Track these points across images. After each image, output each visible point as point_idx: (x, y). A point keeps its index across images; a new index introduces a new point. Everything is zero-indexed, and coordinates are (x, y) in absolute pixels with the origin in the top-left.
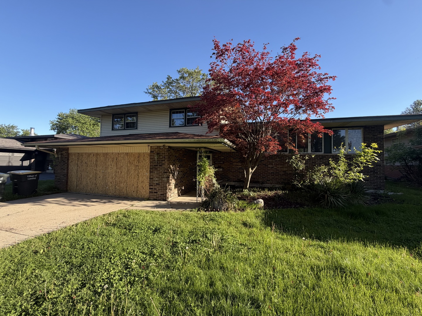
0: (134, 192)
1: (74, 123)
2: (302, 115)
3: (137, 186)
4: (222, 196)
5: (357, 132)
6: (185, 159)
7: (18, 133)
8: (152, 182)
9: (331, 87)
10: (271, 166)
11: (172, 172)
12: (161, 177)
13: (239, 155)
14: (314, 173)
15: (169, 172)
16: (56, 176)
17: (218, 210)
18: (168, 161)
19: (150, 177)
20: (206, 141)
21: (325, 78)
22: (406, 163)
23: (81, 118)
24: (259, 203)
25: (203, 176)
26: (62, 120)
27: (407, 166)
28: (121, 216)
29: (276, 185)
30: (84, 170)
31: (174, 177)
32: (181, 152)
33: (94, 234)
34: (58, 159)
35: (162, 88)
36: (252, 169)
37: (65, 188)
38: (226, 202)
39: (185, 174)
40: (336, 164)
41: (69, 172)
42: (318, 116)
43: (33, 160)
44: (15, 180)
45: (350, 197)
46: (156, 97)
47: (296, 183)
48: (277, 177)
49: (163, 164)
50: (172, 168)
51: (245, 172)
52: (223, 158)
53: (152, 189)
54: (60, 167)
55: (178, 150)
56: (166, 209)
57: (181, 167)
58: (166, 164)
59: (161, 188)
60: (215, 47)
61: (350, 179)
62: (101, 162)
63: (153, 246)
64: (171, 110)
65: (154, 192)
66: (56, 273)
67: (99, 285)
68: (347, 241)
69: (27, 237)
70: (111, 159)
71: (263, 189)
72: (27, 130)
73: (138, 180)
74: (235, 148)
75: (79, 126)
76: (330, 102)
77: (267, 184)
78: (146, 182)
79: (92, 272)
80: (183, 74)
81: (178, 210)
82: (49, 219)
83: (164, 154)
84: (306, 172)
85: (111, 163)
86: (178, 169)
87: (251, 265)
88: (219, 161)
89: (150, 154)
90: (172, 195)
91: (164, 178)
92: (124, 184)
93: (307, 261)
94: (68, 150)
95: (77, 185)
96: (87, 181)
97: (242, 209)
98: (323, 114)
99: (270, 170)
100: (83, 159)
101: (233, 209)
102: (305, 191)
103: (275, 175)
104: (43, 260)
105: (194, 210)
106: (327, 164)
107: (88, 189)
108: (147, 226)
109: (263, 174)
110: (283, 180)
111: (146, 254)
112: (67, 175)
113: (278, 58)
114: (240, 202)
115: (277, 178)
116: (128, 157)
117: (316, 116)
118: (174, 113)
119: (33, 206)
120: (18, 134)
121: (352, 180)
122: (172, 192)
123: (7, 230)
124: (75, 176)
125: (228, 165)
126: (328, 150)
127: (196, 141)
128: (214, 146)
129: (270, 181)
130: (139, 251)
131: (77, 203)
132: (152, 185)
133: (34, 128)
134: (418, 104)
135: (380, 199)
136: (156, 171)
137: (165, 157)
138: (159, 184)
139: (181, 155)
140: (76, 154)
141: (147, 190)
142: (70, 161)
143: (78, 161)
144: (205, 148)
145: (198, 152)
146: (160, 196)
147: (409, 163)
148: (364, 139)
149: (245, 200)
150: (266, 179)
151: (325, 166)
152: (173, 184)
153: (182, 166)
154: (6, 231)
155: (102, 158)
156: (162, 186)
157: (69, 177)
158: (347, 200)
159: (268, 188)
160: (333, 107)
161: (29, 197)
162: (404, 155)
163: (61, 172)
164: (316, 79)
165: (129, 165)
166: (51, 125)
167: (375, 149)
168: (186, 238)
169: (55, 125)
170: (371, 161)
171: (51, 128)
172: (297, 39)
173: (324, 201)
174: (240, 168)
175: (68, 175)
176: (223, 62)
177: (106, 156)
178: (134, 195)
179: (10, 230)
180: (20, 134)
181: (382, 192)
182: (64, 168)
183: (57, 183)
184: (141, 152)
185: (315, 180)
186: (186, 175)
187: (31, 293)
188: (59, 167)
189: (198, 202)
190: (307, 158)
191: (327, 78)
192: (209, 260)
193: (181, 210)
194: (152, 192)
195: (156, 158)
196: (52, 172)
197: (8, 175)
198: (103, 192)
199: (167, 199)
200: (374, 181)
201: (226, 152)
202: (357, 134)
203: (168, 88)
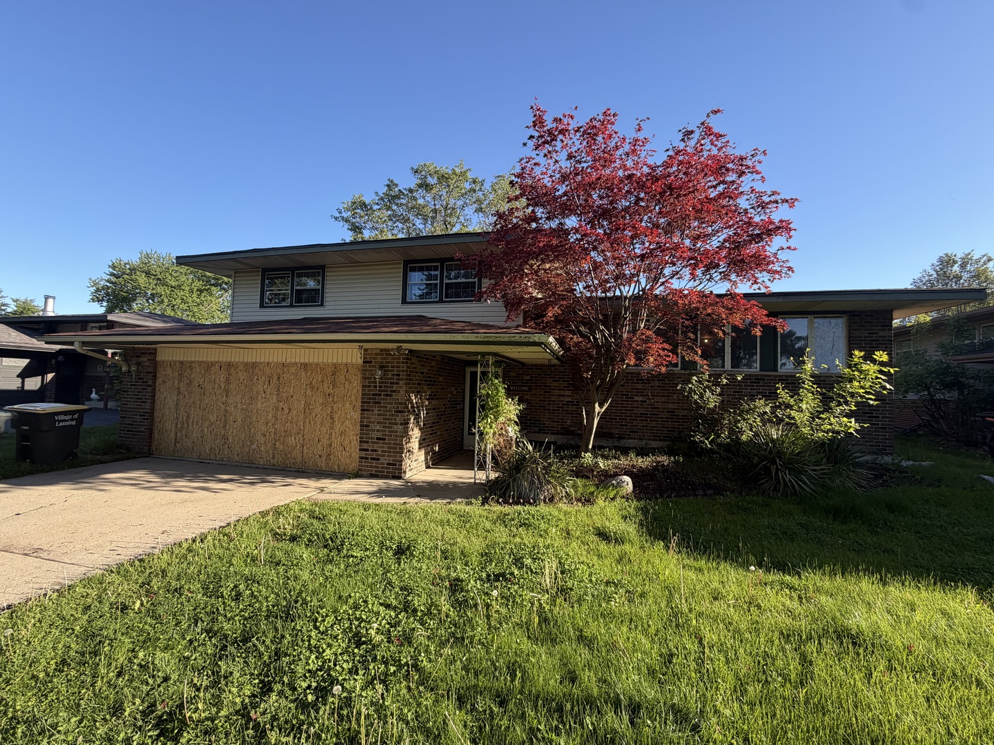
0: (320, 456)
1: (151, 287)
2: (721, 284)
3: (329, 442)
4: (539, 469)
5: (833, 325)
6: (441, 379)
7: (3, 308)
8: (367, 434)
9: (791, 223)
10: (640, 399)
11: (414, 411)
12: (389, 423)
13: (566, 372)
14: (740, 415)
15: (409, 411)
16: (122, 417)
17: (532, 501)
18: (406, 384)
19: (361, 422)
20: (506, 339)
21: (774, 202)
22: (930, 393)
23: (167, 274)
24: (624, 484)
25: (491, 422)
26: (120, 277)
27: (933, 401)
28: (305, 517)
29: (651, 442)
30: (194, 403)
31: (418, 422)
32: (434, 364)
33: (254, 561)
34: (128, 375)
35: (375, 207)
36: (601, 406)
37: (146, 446)
38: (549, 482)
39: (442, 415)
40: (792, 397)
41: (157, 408)
42: (755, 286)
43: (50, 376)
44: (25, 428)
45: (826, 471)
46: (360, 229)
47: (698, 438)
48: (654, 424)
49: (394, 391)
50: (414, 401)
51: (584, 413)
52: (529, 378)
53: (367, 450)
54: (134, 395)
55: (427, 359)
56: (404, 499)
57: (433, 399)
58: (402, 392)
59: (388, 448)
60: (533, 122)
61: (824, 432)
62: (240, 384)
63: (406, 589)
64: (406, 263)
65: (372, 459)
66: (188, 658)
67: (304, 685)
68: (843, 574)
69: (83, 570)
70: (263, 378)
71: (625, 451)
72: (26, 300)
73: (331, 428)
74: (562, 355)
75: (163, 293)
76: (782, 256)
77: (630, 440)
78: (352, 433)
79: (278, 654)
80: (426, 177)
81: (434, 501)
82: (125, 524)
83: (397, 367)
84: (722, 414)
85: (265, 387)
86: (427, 403)
87: (645, 631)
88: (518, 386)
89: (363, 366)
90: (414, 464)
91: (397, 424)
92: (295, 439)
93: (768, 620)
94: (156, 354)
95: (176, 439)
96: (202, 431)
97: (585, 500)
98: (768, 283)
99: (638, 407)
100: (192, 376)
101: (565, 500)
102: (721, 457)
103: (650, 420)
104: (146, 627)
105: (473, 501)
106: (771, 396)
107: (205, 451)
108: (378, 542)
109: (622, 416)
110: (667, 431)
111: (395, 608)
112: (150, 416)
113: (671, 153)
114: (579, 482)
115: (654, 427)
116: (308, 374)
117: (751, 287)
118: (413, 270)
119: (75, 491)
120: (4, 310)
121: (831, 434)
122: (414, 458)
123: (25, 552)
124: (172, 418)
125: (540, 395)
126: (770, 363)
127: (482, 340)
128: (519, 352)
129: (637, 432)
130: (376, 602)
131: (184, 484)
132: (367, 442)
133: (54, 298)
134: (947, 262)
135: (889, 476)
136: (377, 409)
137: (399, 375)
138: (385, 439)
139: (434, 371)
140: (175, 364)
141: (354, 454)
142: (159, 381)
143: (180, 381)
144: (495, 354)
145: (479, 365)
146: (386, 468)
147: (937, 395)
148: (849, 341)
149: (587, 477)
150: (628, 429)
151: (766, 400)
152: (416, 438)
153: (435, 395)
154: (26, 554)
155: (242, 375)
156: (390, 444)
157: (157, 420)
158: (820, 478)
159: (635, 448)
160: (790, 269)
161: (57, 469)
162: (927, 378)
163: (136, 408)
164: (751, 203)
165: (309, 392)
166: (93, 289)
167: (882, 364)
168: (477, 569)
169: (103, 289)
170: (874, 390)
171: (91, 297)
172: (715, 112)
173: (767, 481)
174: (567, 402)
175: (153, 416)
176: (551, 157)
177: (251, 371)
178: (322, 464)
179: (35, 552)
180: (9, 310)
181: (888, 459)
182: (145, 399)
183: (124, 434)
184: (340, 361)
185: (742, 432)
186: (443, 417)
187: (141, 708)
188: (130, 395)
189: (478, 483)
190: (725, 381)
191: (776, 202)
192: (546, 620)
193: (442, 501)
194: (367, 458)
195: (377, 377)
196: (101, 405)
197: (9, 414)
198: (243, 457)
199: (403, 475)
200: (872, 435)
201: (537, 365)
202: (833, 328)
203: (389, 208)
